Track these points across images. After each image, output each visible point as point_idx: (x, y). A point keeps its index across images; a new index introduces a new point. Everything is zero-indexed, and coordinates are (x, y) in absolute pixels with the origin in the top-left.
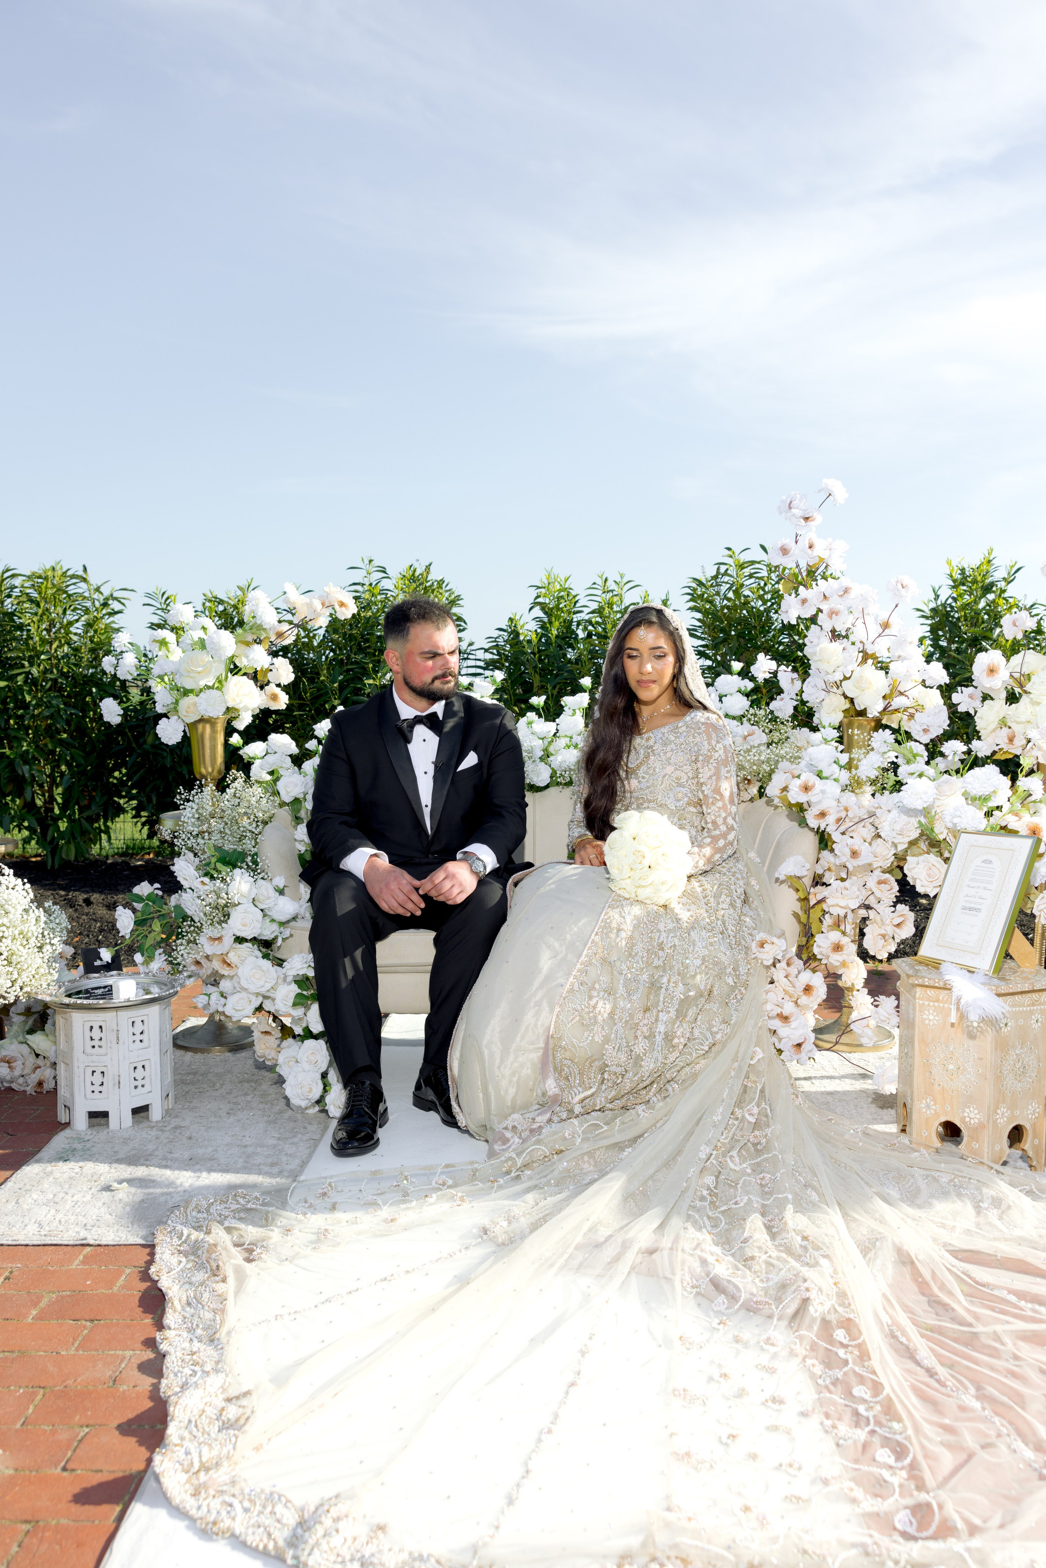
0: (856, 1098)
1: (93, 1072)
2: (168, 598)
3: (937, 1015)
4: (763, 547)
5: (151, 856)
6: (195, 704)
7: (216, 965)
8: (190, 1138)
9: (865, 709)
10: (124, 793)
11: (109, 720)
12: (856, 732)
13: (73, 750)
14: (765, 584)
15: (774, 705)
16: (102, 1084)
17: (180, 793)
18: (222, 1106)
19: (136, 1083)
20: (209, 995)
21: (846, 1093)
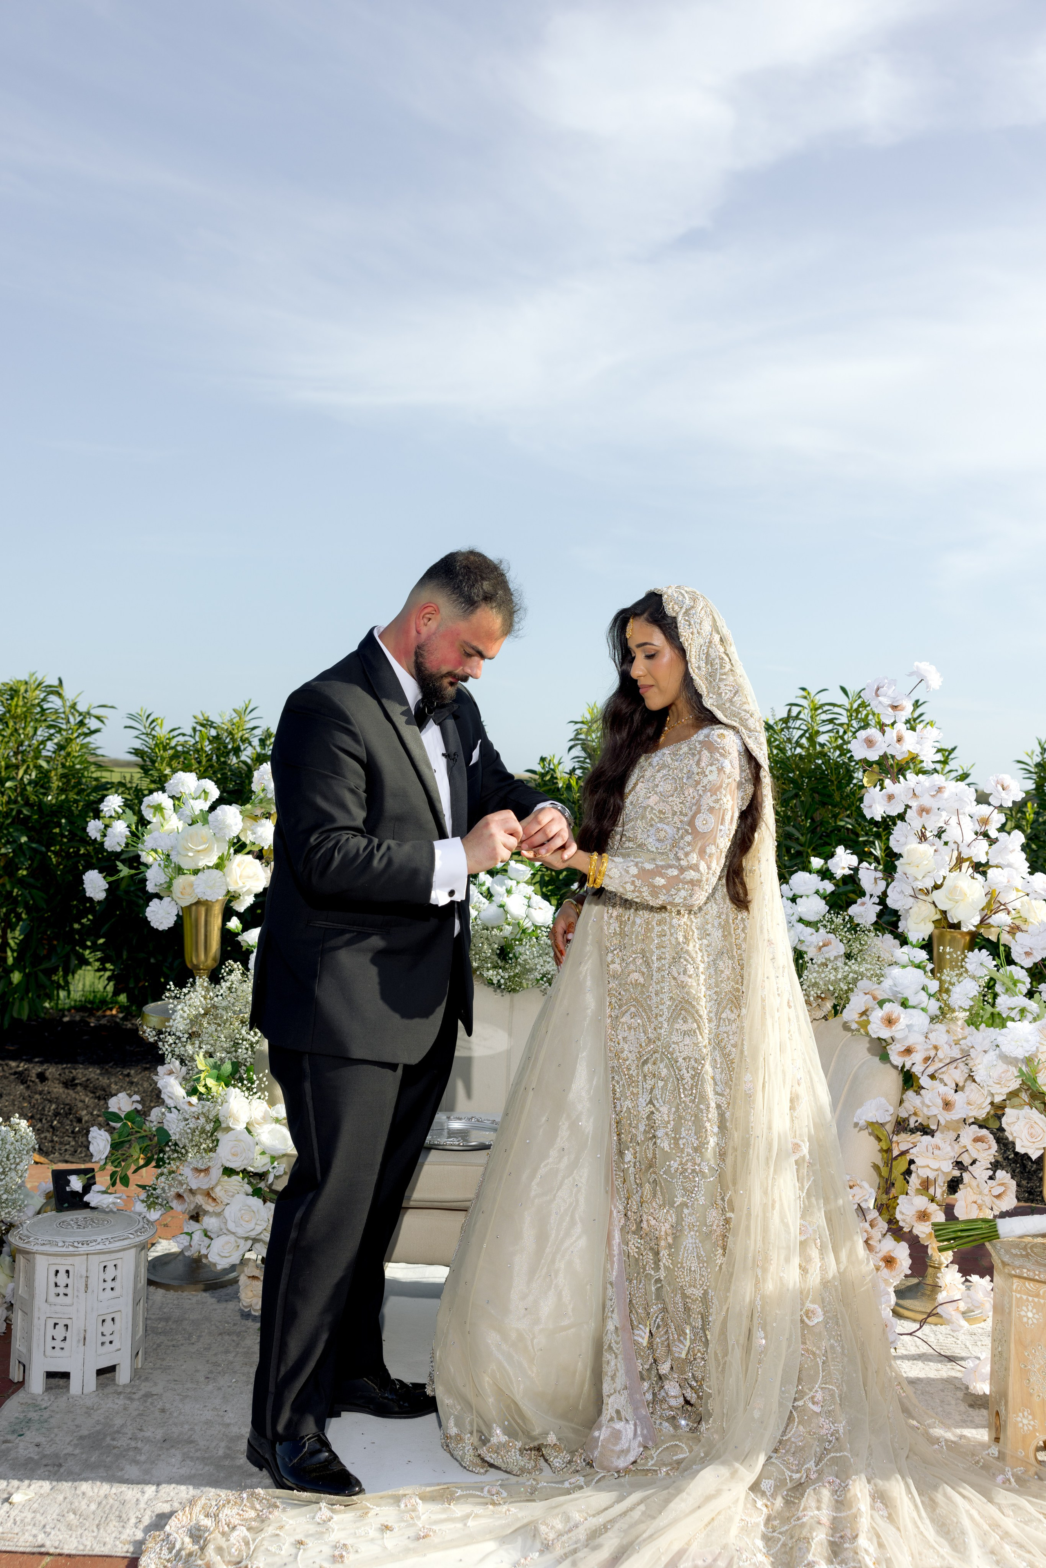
0: (943, 1391)
1: (56, 1324)
2: (153, 721)
3: (1037, 1313)
4: (843, 690)
5: (114, 1012)
6: (191, 885)
7: (200, 1199)
8: (163, 1411)
9: (959, 923)
10: (89, 943)
11: (91, 895)
12: (948, 949)
13: (34, 891)
14: (845, 732)
15: (853, 910)
16: (65, 1339)
17: (169, 990)
18: (199, 1367)
19: (104, 1339)
20: (190, 1235)
21: (929, 1381)
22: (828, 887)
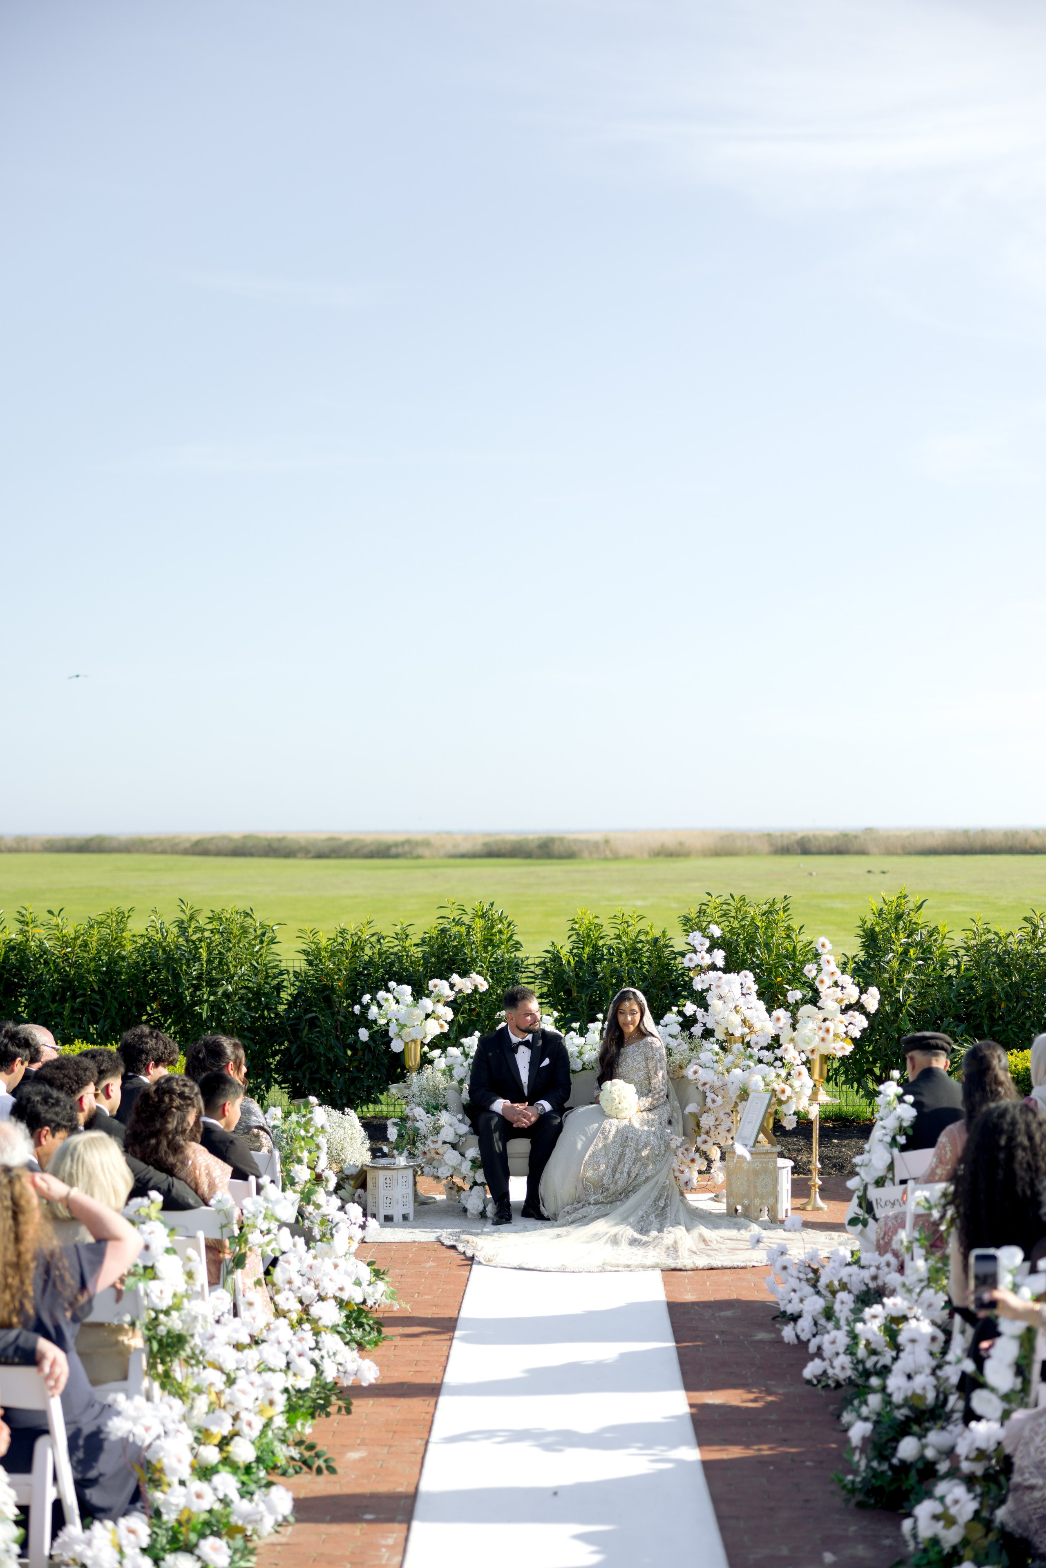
1: (387, 1198)
3: (733, 1163)
6: (409, 1033)
7: (432, 1155)
8: (430, 1224)
9: (733, 1033)
11: (363, 1039)
15: (692, 1030)
16: (390, 1203)
18: (436, 1217)
19: (402, 1207)
20: (429, 1168)
22: (681, 1019)
